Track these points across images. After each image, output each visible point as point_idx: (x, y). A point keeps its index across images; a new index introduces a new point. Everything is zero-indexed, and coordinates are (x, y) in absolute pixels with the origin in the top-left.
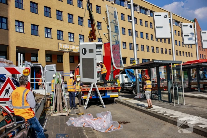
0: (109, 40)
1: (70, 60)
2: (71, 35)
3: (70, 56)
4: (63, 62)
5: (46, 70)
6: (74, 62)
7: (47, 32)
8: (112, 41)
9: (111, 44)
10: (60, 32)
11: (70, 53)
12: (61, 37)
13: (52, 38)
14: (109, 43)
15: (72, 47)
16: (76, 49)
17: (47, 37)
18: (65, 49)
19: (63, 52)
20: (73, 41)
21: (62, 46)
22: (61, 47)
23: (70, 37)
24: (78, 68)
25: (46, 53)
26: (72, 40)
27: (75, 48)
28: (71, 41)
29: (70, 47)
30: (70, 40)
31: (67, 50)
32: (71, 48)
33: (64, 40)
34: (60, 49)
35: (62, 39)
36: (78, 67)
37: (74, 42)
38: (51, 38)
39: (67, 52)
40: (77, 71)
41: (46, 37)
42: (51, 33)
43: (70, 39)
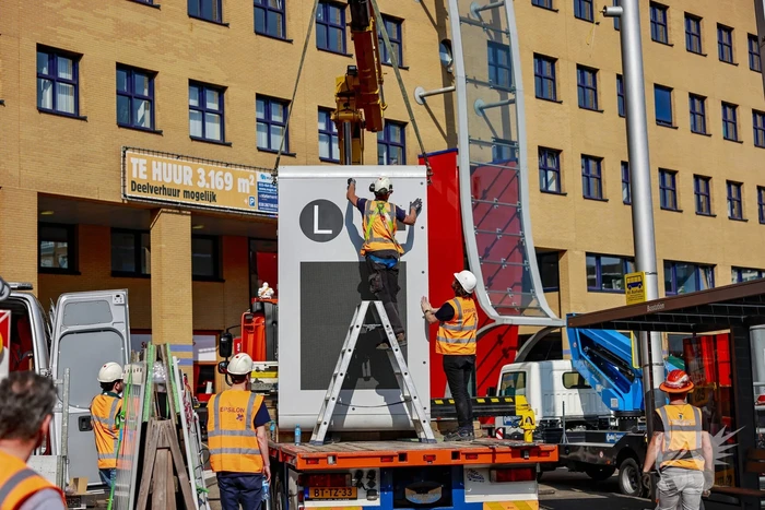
0: (451, 136)
1: (195, 262)
2: (202, 101)
3: (195, 236)
4: (149, 276)
5: (64, 324)
6: (216, 277)
7: (54, 79)
8: (471, 141)
9: (464, 162)
10: (138, 78)
11: (197, 215)
12: (142, 112)
13: (84, 119)
14: (453, 152)
15: (208, 180)
16: (234, 190)
17: (54, 112)
18: (163, 190)
19: (153, 210)
20: (217, 137)
21: (149, 172)
22: (143, 178)
23: (202, 109)
24: (261, 312)
25: (40, 211)
26: (213, 131)
27: (230, 183)
28: (203, 140)
29: (196, 178)
30: (195, 128)
31: (175, 193)
32: (202, 186)
33: (158, 128)
34: (135, 186)
35: (147, 124)
36: (257, 306)
37: (223, 143)
38: (76, 116)
39: (179, 209)
40: (251, 337)
41: (42, 110)
42: (75, 84)
43: (199, 123)
